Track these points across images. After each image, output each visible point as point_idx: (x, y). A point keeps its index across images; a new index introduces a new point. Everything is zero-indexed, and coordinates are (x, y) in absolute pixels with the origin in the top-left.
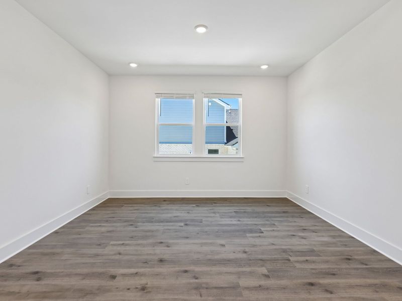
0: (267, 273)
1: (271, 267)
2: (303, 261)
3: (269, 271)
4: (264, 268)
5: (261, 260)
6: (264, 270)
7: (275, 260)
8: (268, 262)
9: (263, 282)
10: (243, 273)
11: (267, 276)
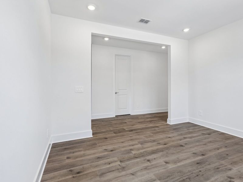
0: (131, 151)
1: (130, 154)
2: (112, 163)
3: (131, 152)
4: (134, 153)
5: (137, 157)
6: (133, 152)
7: (129, 159)
8: (132, 157)
9: (132, 147)
10: (142, 149)
11: (131, 150)
